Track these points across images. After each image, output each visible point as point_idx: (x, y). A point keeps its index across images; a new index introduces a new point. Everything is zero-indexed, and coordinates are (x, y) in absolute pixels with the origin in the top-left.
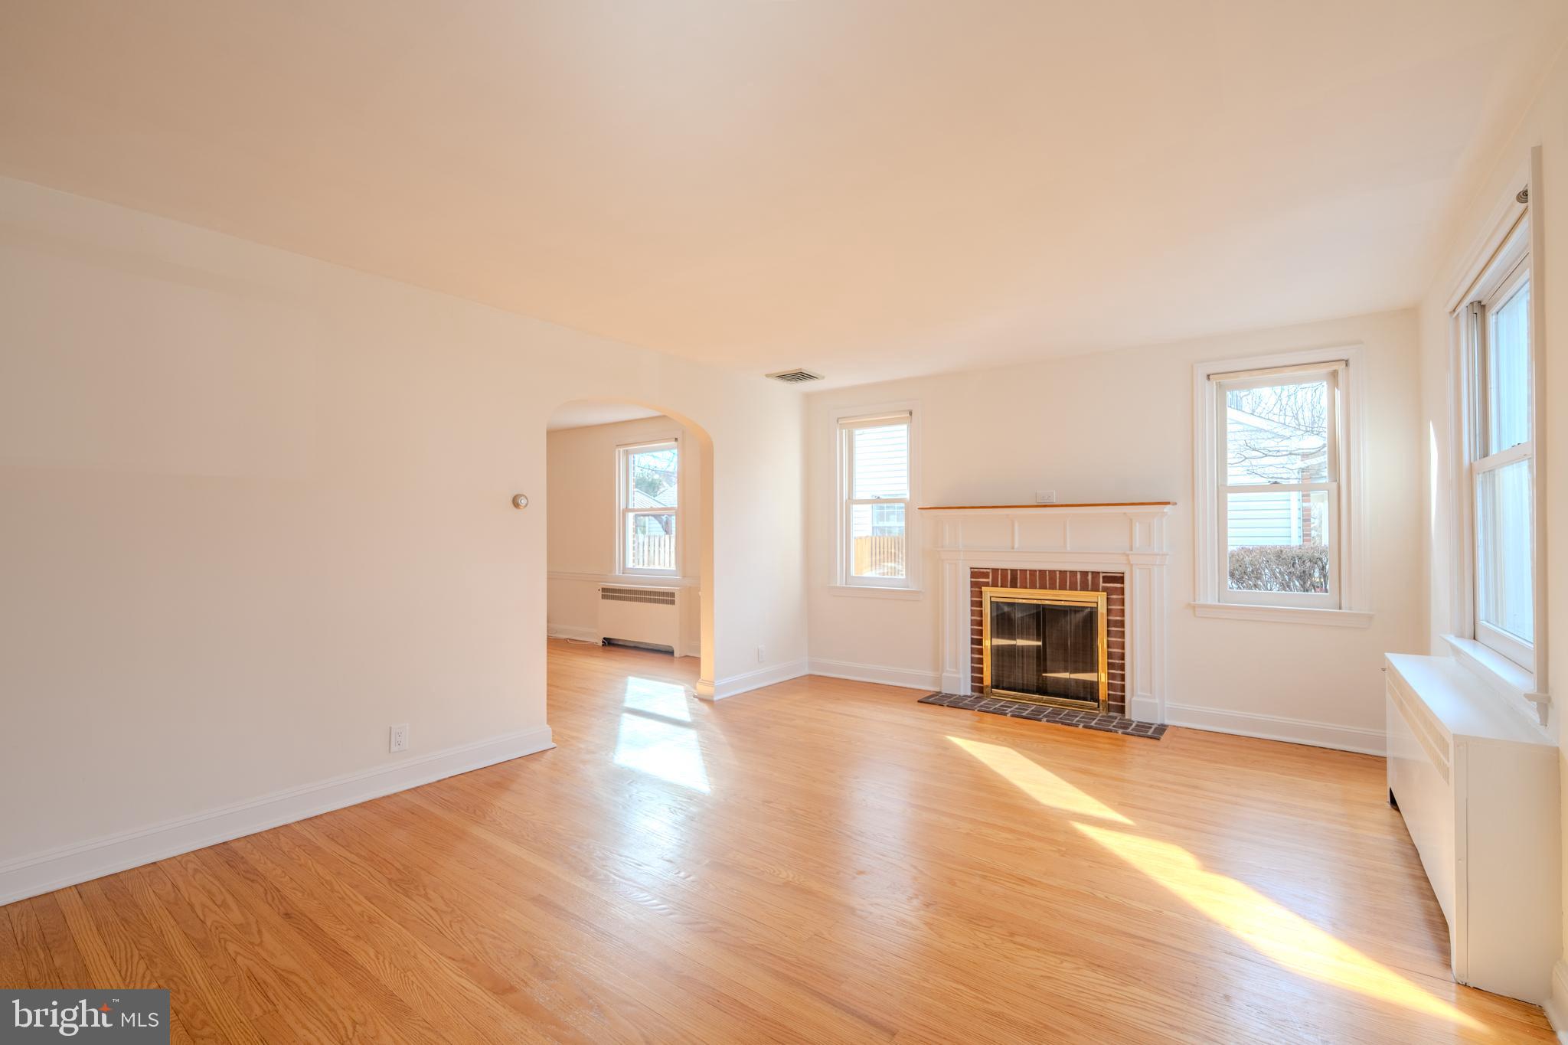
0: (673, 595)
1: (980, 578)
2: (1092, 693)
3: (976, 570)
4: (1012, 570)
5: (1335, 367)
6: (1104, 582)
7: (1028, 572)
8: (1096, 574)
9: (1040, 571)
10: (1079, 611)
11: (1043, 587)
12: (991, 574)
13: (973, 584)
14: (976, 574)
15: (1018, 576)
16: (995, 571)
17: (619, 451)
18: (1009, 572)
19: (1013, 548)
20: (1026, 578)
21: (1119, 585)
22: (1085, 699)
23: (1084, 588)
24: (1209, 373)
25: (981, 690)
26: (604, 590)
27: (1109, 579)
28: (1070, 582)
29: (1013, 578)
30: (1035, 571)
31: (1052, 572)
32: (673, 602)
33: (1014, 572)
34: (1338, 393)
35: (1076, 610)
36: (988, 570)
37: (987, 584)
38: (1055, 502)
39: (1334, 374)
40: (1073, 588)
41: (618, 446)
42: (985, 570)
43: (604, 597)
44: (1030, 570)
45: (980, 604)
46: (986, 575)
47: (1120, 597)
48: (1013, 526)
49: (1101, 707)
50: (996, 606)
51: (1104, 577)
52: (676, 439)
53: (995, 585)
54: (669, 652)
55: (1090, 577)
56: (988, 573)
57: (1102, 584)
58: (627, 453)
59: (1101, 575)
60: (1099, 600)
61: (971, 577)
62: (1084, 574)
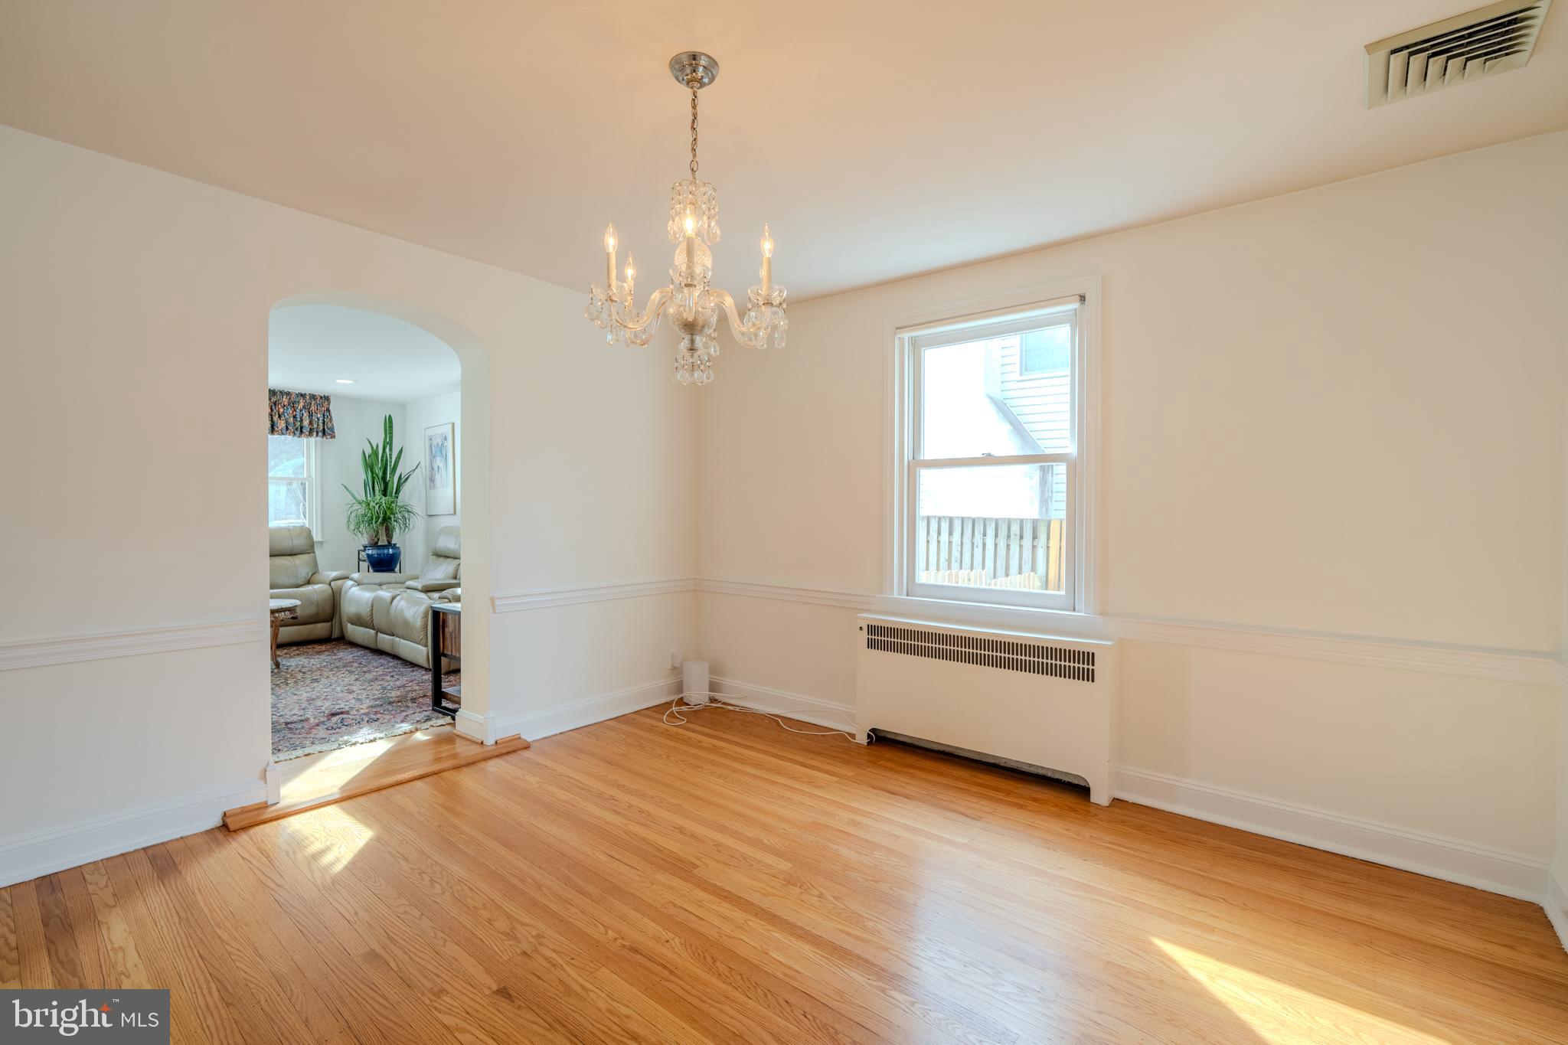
0: (1090, 658)
17: (902, 340)
26: (872, 629)
32: (1090, 676)
41: (897, 328)
43: (872, 644)
52: (1083, 298)
54: (1081, 791)
58: (917, 346)
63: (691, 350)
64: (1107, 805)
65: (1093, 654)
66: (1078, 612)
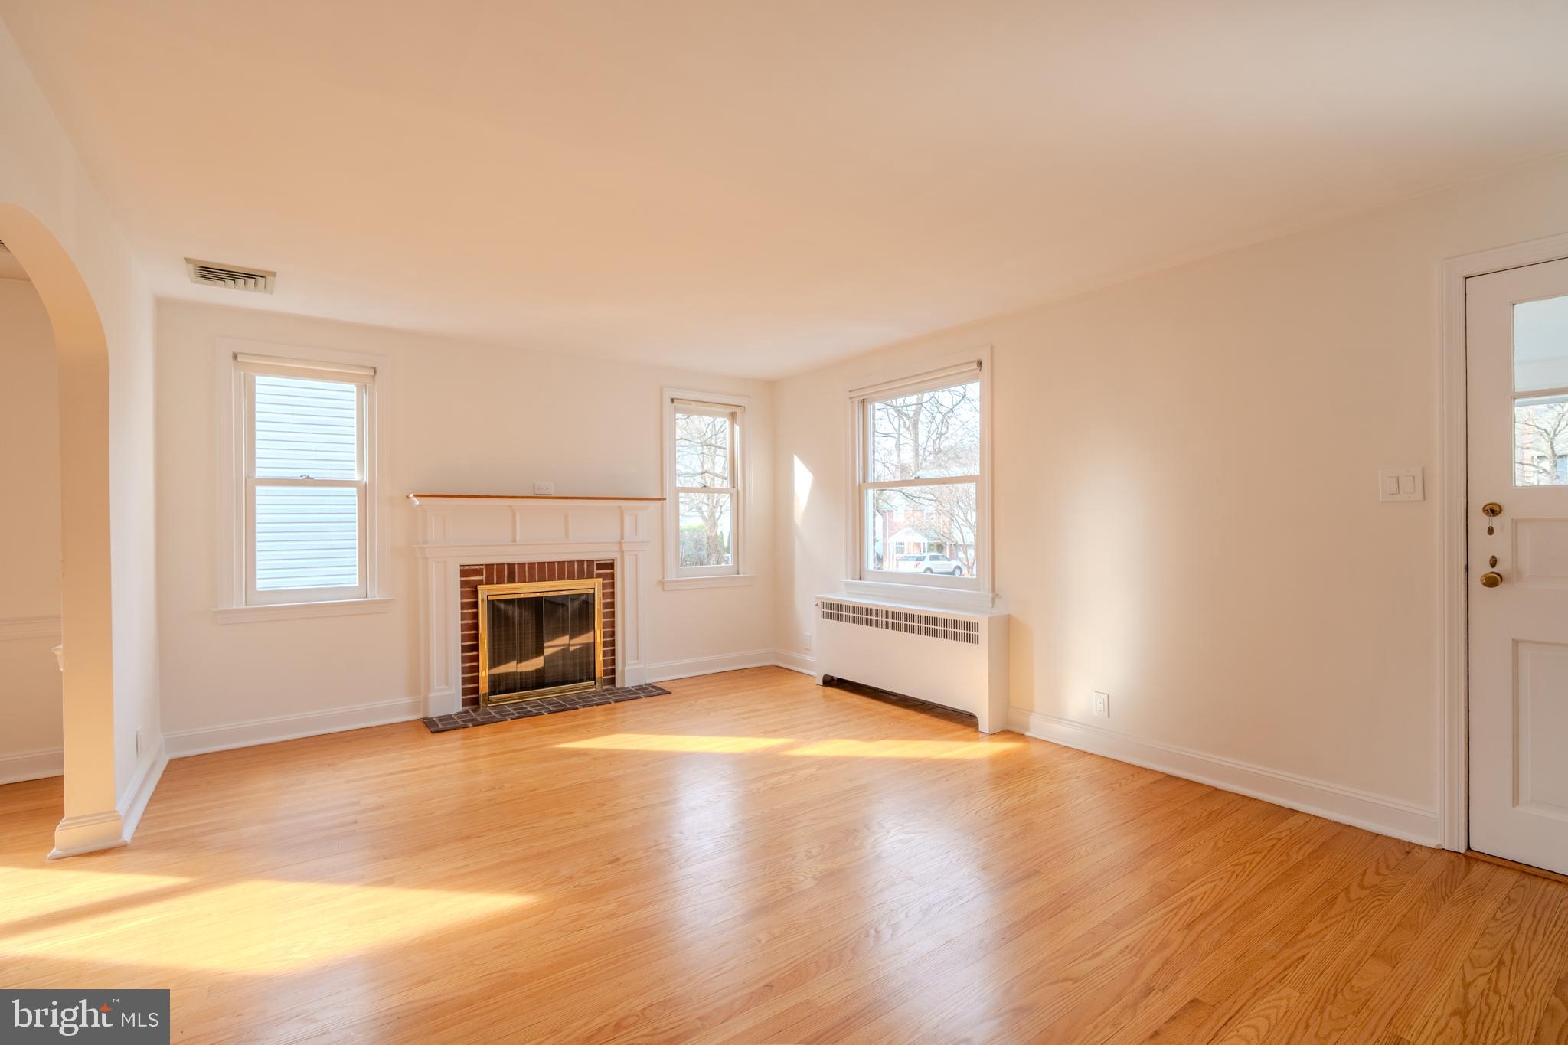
1: (471, 578)
2: (587, 673)
3: (467, 567)
4: (509, 565)
5: (733, 409)
6: (597, 569)
7: (526, 565)
8: (590, 562)
9: (539, 563)
10: (575, 599)
11: (542, 579)
12: (484, 571)
13: (463, 584)
14: (465, 572)
15: (516, 571)
16: (489, 567)
18: (506, 567)
19: (514, 541)
20: (525, 572)
21: (609, 571)
22: (581, 681)
23: (581, 576)
24: (673, 397)
25: (475, 702)
27: (601, 566)
28: (568, 572)
29: (510, 572)
30: (534, 563)
31: (551, 564)
33: (511, 566)
34: (737, 428)
35: (574, 598)
36: (481, 567)
37: (481, 582)
38: (552, 492)
39: (733, 416)
40: (571, 577)
42: (477, 567)
44: (528, 563)
45: (475, 605)
46: (478, 572)
47: (610, 581)
48: (514, 517)
49: (597, 685)
50: (493, 605)
51: (597, 564)
53: (489, 582)
55: (585, 566)
56: (482, 569)
57: (595, 571)
59: (595, 563)
60: (594, 585)
61: (461, 576)
62: (581, 563)
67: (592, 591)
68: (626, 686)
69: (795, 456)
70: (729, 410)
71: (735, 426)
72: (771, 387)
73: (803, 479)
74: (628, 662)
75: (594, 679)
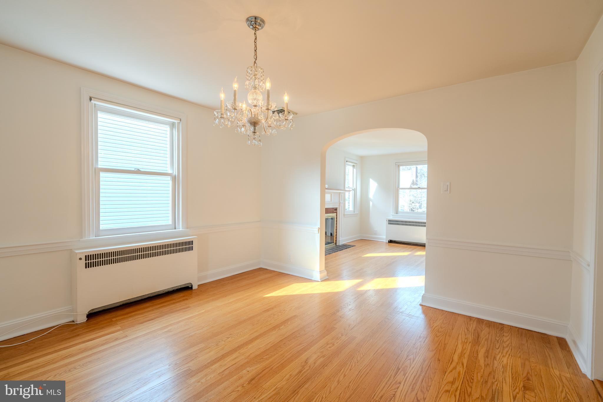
8: (333, 208)
24: (347, 160)
27: (335, 210)
32: (192, 249)
39: (353, 166)
47: (337, 214)
49: (334, 245)
54: (187, 288)
60: (334, 215)
63: (254, 132)
64: (197, 288)
65: (192, 241)
66: (178, 229)
67: (334, 217)
68: (340, 245)
69: (371, 180)
70: (353, 164)
71: (354, 169)
72: (362, 158)
73: (373, 186)
74: (340, 238)
75: (334, 243)
